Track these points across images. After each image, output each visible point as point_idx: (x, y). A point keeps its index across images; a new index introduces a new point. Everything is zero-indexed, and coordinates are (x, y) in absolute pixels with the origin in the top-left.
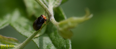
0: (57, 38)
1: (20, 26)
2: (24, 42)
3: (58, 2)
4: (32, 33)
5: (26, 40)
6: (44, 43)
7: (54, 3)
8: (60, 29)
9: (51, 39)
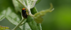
0: (33, 25)
1: (11, 18)
2: (14, 29)
3: (33, 5)
4: (19, 23)
5: (15, 27)
6: (26, 28)
7: (30, 6)
8: (35, 18)
9: (30, 26)
